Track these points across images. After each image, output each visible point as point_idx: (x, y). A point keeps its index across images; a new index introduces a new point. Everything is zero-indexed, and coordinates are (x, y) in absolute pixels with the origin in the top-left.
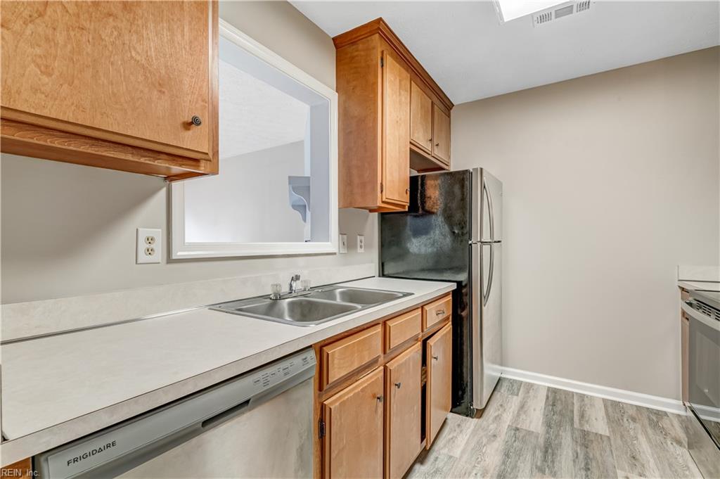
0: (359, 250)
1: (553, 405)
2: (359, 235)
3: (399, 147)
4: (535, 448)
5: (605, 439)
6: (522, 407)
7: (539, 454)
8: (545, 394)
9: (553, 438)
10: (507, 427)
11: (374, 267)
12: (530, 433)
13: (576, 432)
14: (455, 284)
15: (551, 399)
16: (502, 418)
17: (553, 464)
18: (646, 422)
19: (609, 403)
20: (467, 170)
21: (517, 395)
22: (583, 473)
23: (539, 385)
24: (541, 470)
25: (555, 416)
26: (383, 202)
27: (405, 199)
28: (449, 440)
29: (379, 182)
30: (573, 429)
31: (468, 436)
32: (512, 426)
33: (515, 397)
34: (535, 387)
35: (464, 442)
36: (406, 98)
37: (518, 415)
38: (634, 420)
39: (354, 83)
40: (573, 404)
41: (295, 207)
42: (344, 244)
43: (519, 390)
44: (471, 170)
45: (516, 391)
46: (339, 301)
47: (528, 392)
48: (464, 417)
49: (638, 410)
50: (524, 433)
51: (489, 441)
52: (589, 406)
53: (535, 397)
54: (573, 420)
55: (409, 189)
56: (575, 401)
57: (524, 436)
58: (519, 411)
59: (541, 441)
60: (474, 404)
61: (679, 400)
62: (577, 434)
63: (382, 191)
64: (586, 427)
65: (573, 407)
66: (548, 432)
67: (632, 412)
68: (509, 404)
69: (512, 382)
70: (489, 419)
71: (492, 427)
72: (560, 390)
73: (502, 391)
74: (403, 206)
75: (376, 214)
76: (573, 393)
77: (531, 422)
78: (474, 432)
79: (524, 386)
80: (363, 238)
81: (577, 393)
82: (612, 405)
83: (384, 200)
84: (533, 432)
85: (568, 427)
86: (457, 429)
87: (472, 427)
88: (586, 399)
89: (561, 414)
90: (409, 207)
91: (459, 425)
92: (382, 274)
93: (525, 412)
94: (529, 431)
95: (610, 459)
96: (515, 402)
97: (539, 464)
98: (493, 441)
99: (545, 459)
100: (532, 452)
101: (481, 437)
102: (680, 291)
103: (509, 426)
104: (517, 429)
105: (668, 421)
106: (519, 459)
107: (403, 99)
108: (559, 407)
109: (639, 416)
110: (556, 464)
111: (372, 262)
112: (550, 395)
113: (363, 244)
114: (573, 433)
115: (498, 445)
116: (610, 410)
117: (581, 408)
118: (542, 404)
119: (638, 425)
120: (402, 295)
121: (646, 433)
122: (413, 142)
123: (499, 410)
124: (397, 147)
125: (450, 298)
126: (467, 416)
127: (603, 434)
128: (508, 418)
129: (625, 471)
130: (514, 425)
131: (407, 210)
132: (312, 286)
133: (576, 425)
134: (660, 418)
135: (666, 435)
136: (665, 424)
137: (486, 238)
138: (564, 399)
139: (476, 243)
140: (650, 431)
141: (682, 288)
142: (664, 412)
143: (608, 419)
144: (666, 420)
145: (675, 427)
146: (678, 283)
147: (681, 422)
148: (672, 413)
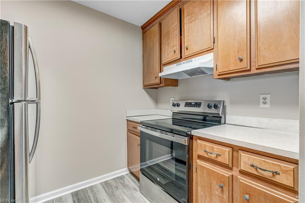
8: (72, 201)
18: (121, 185)
23: (65, 195)
38: (117, 188)
49: (115, 180)
52: (97, 193)
56: (90, 195)
61: (126, 167)
65: (90, 199)
67: (114, 184)
72: (79, 191)
76: (86, 188)
81: (88, 188)
88: (94, 189)
109: (117, 184)
112: (75, 199)
116: (106, 188)
117: (94, 197)
119: (120, 190)
121: (125, 194)
134: (124, 180)
135: (130, 189)
136: (126, 183)
137: (31, 95)
138: (83, 197)
139: (19, 101)
140: (125, 190)
141: (127, 120)
142: (123, 175)
143: (109, 196)
144: (126, 180)
145: (130, 181)
146: (126, 118)
147: (130, 177)
148: (125, 175)
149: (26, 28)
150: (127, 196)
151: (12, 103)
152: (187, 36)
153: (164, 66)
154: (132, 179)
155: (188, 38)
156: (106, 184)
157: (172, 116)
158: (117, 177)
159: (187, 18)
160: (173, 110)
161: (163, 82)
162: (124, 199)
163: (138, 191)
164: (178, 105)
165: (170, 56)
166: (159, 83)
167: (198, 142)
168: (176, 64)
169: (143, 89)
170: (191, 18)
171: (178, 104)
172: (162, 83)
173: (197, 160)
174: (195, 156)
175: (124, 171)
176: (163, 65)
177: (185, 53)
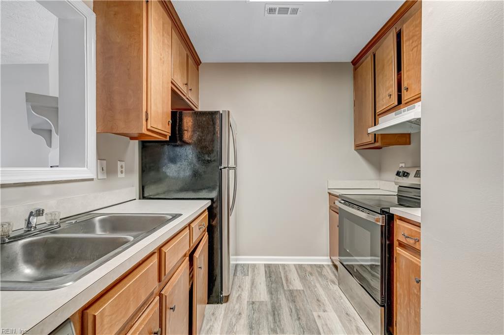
0: (120, 175)
1: (270, 277)
2: (120, 161)
3: (163, 83)
4: (267, 314)
5: (302, 292)
6: (253, 283)
7: (271, 318)
8: (264, 270)
9: (275, 302)
10: (246, 303)
11: (135, 191)
12: (261, 303)
13: (286, 292)
14: (210, 201)
15: (268, 272)
16: (242, 297)
17: (280, 323)
18: (317, 273)
19: (297, 267)
20: (218, 111)
21: (248, 275)
22: (297, 322)
23: (259, 264)
24: (275, 331)
25: (273, 285)
26: (148, 130)
27: (167, 130)
28: (208, 331)
29: (144, 110)
30: (284, 291)
31: (221, 321)
32: (249, 301)
33: (247, 277)
34: (257, 266)
35: (219, 328)
36: (168, 41)
37: (252, 291)
38: (311, 274)
39: (116, 9)
40: (280, 272)
41: (36, 130)
42: (103, 170)
43: (248, 271)
44: (221, 112)
45: (246, 272)
46: (99, 233)
47: (254, 271)
48: (216, 305)
49: (311, 267)
50: (258, 304)
51: (238, 319)
52: (288, 272)
53: (259, 274)
54: (283, 284)
55: (171, 121)
57: (259, 307)
58: (251, 287)
59: (269, 306)
60: (223, 292)
61: (327, 256)
62: (287, 293)
63: (147, 120)
64: (291, 288)
65: (280, 275)
66: (272, 299)
67: (309, 269)
68: (244, 283)
69: (243, 266)
70: (233, 300)
71: (237, 307)
72: (271, 264)
73: (238, 275)
74: (165, 136)
75: (136, 142)
76: (278, 264)
77: (260, 294)
78: (226, 316)
79: (251, 267)
80: (123, 163)
81: (280, 264)
82: (299, 267)
83: (149, 127)
84: (263, 301)
85: (282, 291)
86: (212, 317)
87: (223, 312)
88: (286, 267)
89: (276, 283)
90: (170, 137)
91: (213, 314)
92: (143, 197)
93: (255, 287)
94: (261, 302)
95: (308, 306)
96: (247, 280)
97: (272, 326)
98: (240, 319)
99: (275, 322)
100: (266, 318)
101: (231, 319)
102: (328, 195)
103: (247, 302)
104: (253, 303)
105: (325, 270)
106: (260, 327)
107: (166, 41)
108: (274, 277)
109: (313, 271)
110: (282, 321)
111: (133, 186)
112: (266, 270)
113: (123, 169)
114: (285, 294)
115: (244, 321)
116: (299, 271)
117: (285, 274)
118: (264, 278)
119: (314, 277)
120: (171, 217)
121: (319, 282)
122: (173, 82)
123: (239, 290)
124: (161, 83)
125: (206, 213)
126: (218, 304)
127: (300, 289)
128: (245, 295)
129: (317, 312)
130: (251, 300)
131: (168, 139)
132: (61, 218)
133: (286, 288)
134: (322, 270)
135: (327, 279)
136: (325, 272)
137: (232, 164)
138: (274, 270)
139: (225, 168)
140: (320, 279)
141: (330, 194)
142: (323, 265)
143: (300, 277)
144: (324, 270)
145: (329, 273)
146: (327, 191)
147: (331, 269)
148: (326, 265)
149: (229, 112)
150: (321, 285)
151: (221, 169)
152: (407, 71)
153: (380, 116)
154: (333, 272)
155: (408, 73)
156: (300, 268)
157: (397, 191)
158: (315, 265)
159: (407, 44)
160: (398, 183)
161: (379, 140)
162: (316, 286)
163: (336, 284)
164: (406, 175)
165: (385, 101)
166: (373, 142)
167: (398, 223)
168: (394, 113)
169: (355, 152)
170: (412, 42)
171: (404, 173)
172: (378, 142)
173: (397, 248)
174: (396, 243)
175: (324, 260)
176: (378, 115)
177: (406, 96)
